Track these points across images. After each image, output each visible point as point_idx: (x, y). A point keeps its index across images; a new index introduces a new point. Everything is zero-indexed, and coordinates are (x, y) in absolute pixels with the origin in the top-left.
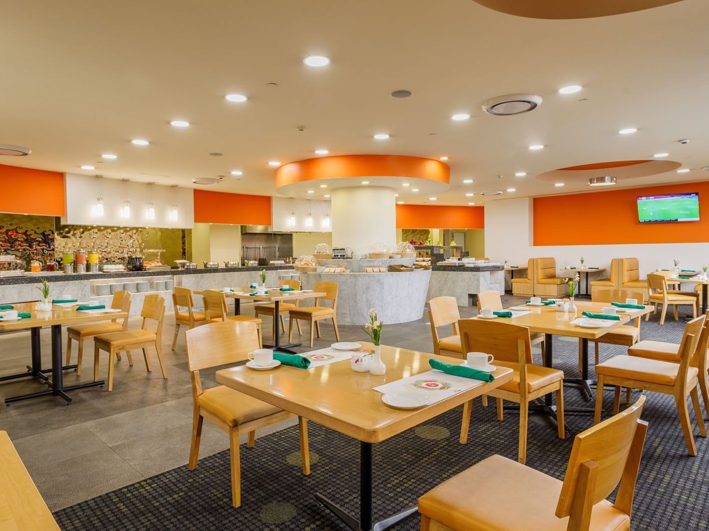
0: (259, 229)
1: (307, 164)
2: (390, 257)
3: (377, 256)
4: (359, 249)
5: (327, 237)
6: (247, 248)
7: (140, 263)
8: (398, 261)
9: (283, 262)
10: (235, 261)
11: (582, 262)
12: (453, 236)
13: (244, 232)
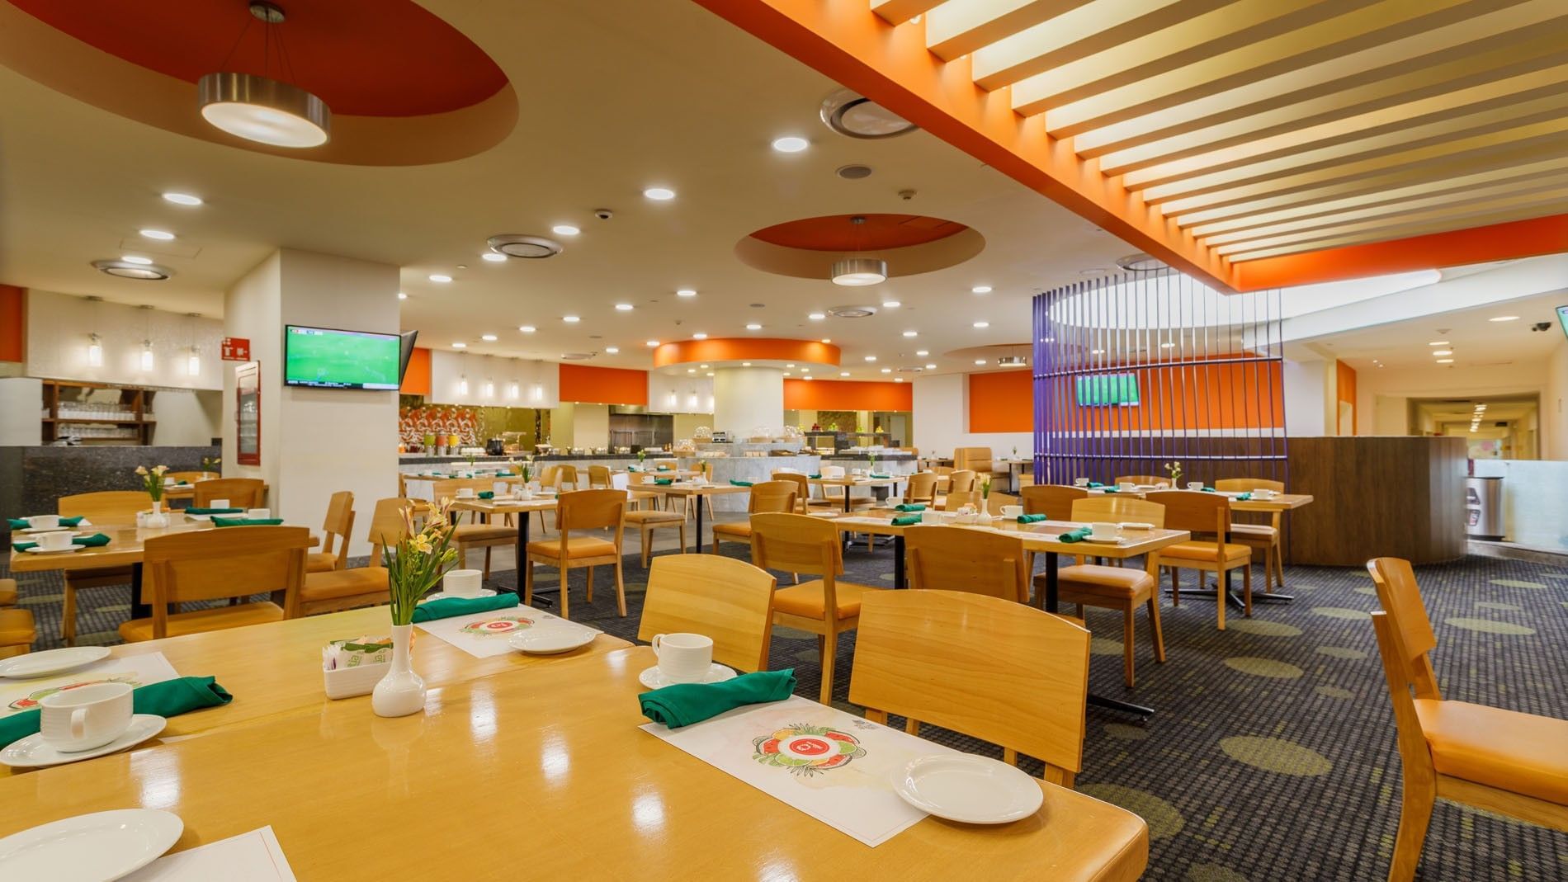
0: (631, 409)
1: (686, 347)
2: (773, 442)
3: (758, 440)
4: (741, 432)
5: (708, 419)
6: (616, 433)
7: (501, 447)
8: (781, 446)
9: (660, 449)
10: (603, 448)
11: (1015, 452)
12: (889, 421)
13: (612, 412)
